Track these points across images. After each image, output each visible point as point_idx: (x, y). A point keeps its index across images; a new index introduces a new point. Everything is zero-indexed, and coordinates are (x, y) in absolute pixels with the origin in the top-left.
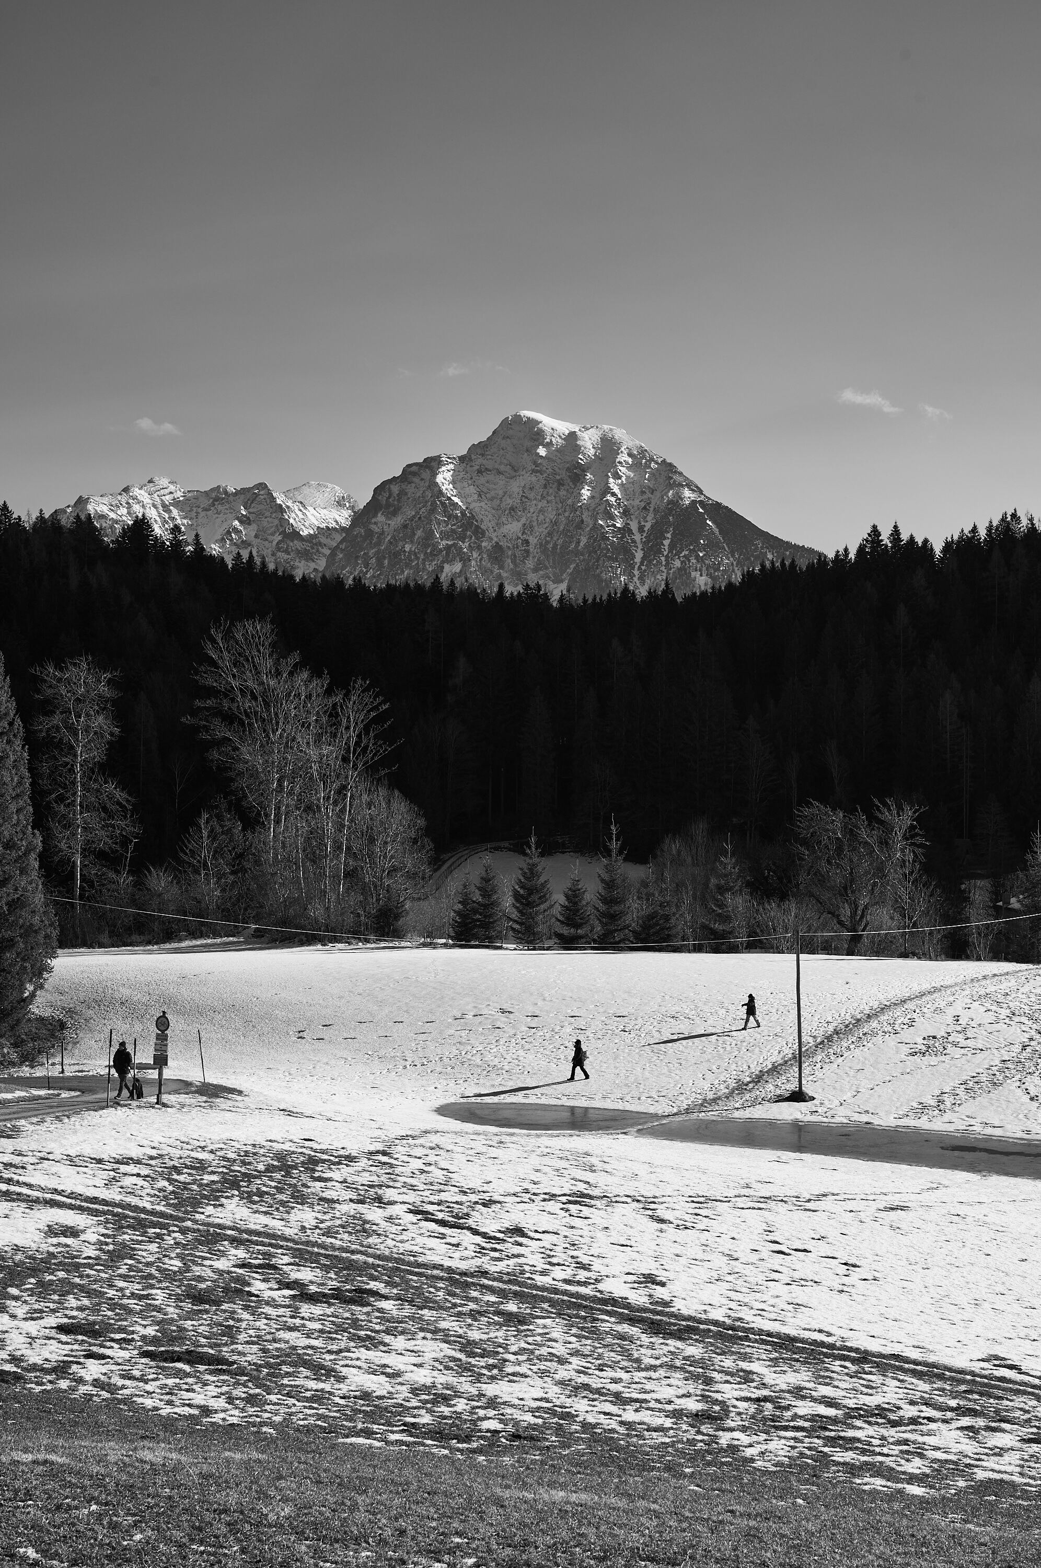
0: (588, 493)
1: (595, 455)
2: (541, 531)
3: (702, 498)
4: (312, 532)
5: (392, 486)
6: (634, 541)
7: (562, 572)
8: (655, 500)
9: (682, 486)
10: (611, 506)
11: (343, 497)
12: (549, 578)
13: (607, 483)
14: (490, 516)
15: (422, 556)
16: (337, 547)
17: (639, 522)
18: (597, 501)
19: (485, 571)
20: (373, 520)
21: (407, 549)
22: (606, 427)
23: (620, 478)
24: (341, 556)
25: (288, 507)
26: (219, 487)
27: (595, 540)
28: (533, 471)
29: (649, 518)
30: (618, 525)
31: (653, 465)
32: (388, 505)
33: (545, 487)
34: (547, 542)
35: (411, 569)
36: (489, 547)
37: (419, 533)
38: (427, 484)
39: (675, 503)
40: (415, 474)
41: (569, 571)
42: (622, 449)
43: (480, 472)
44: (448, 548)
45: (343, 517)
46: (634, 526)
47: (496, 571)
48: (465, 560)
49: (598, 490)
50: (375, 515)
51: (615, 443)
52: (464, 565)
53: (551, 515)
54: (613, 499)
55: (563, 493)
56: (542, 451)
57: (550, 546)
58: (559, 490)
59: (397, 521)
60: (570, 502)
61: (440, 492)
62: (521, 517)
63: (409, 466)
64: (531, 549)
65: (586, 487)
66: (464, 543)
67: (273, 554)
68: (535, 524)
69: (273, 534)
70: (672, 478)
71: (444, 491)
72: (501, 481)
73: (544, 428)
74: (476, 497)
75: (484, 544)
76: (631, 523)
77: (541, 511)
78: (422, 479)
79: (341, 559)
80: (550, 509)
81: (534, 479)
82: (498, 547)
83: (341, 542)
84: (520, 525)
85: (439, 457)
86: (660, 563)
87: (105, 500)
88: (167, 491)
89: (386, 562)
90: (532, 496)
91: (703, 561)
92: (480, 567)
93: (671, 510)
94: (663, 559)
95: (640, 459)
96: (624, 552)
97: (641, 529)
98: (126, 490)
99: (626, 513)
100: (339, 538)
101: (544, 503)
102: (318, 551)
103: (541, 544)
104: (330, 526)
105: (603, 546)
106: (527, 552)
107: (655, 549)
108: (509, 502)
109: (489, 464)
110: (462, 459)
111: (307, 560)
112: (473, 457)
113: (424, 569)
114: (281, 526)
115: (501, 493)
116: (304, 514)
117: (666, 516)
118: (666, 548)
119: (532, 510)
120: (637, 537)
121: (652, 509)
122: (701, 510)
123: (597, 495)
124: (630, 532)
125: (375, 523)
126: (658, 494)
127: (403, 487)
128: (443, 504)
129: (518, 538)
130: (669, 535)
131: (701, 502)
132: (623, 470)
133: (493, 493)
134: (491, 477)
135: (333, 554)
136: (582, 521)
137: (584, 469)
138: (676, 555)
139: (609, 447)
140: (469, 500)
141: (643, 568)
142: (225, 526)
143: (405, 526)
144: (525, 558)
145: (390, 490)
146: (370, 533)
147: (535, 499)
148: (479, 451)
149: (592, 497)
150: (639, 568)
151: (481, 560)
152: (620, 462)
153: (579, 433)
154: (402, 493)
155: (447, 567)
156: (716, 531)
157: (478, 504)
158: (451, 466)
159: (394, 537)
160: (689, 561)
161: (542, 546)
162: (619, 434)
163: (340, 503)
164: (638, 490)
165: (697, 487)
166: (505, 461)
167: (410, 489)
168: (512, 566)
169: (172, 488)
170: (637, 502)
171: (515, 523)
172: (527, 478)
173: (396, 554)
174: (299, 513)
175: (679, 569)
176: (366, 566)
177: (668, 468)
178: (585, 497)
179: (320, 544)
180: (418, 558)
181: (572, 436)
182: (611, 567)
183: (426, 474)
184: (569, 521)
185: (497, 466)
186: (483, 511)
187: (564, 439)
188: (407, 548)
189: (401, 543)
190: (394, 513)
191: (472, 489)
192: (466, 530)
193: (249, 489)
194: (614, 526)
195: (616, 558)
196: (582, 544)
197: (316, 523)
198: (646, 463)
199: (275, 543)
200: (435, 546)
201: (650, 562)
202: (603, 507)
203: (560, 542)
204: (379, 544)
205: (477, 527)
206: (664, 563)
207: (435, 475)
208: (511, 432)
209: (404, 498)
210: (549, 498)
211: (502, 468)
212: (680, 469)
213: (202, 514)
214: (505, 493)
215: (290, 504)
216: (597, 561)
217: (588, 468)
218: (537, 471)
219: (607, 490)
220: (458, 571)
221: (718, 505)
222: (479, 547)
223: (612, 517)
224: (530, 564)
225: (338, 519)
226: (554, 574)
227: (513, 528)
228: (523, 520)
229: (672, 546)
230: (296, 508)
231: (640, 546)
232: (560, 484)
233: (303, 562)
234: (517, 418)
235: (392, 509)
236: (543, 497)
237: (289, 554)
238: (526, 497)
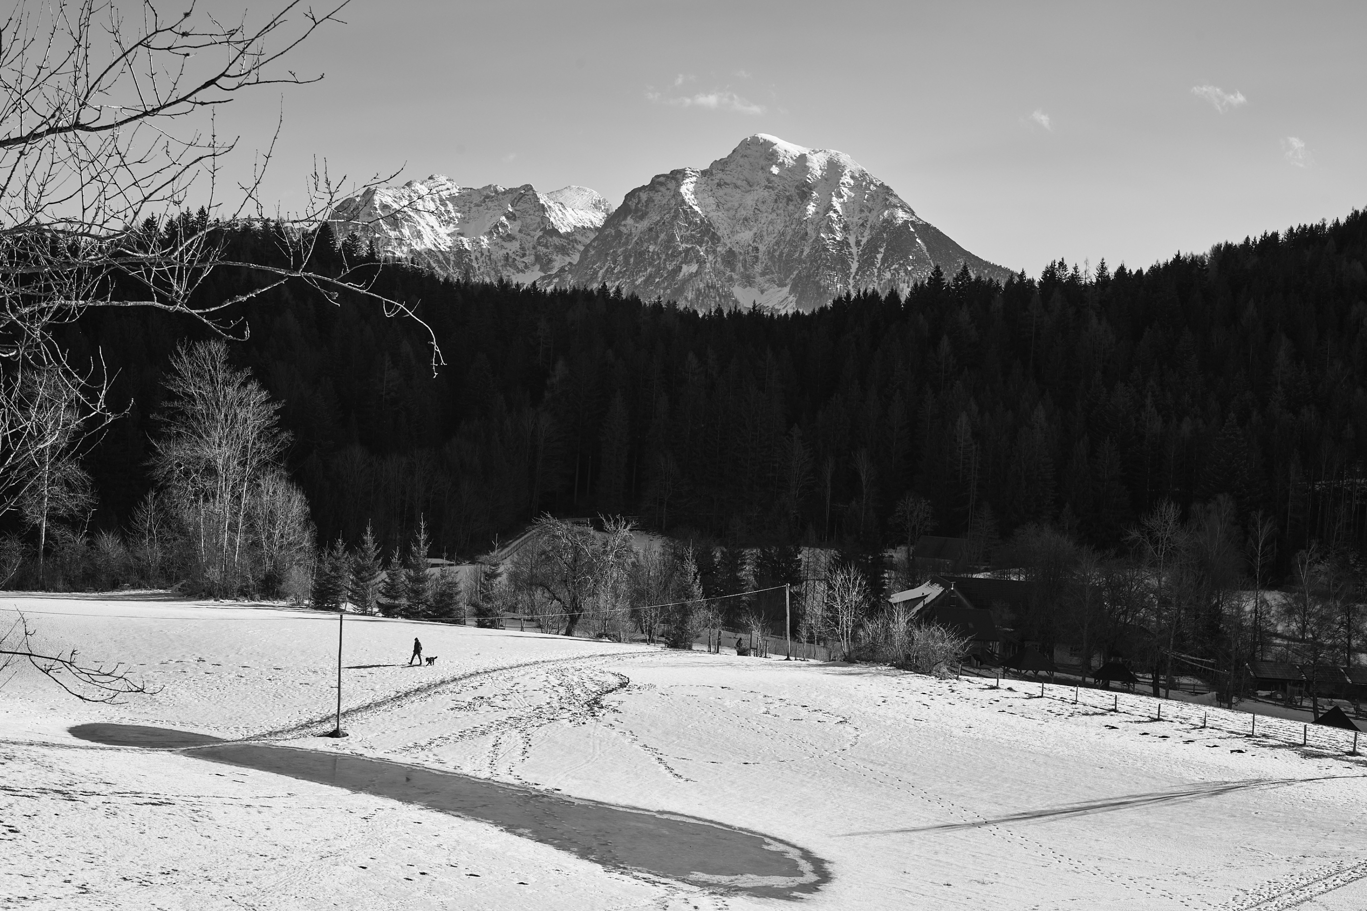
0: (813, 209)
1: (821, 176)
2: (770, 240)
3: (914, 219)
4: (569, 230)
5: (641, 194)
6: (851, 254)
7: (787, 277)
8: (872, 218)
9: (897, 207)
10: (832, 221)
11: (599, 201)
12: (774, 282)
13: (831, 201)
14: (726, 225)
15: (664, 257)
16: (590, 244)
17: (857, 237)
18: (821, 216)
19: (718, 273)
20: (623, 223)
21: (651, 250)
22: (833, 152)
23: (842, 197)
24: (593, 252)
25: (550, 207)
26: (490, 186)
27: (816, 251)
28: (766, 187)
29: (866, 234)
30: (838, 239)
31: (872, 187)
32: (637, 210)
33: (776, 201)
34: (775, 250)
35: (653, 267)
36: (723, 252)
37: (662, 236)
38: (672, 193)
39: (889, 222)
40: (661, 184)
41: (793, 277)
42: (846, 172)
43: (719, 185)
44: (687, 251)
45: (597, 219)
46: (852, 240)
47: (728, 273)
48: (701, 262)
49: (822, 206)
50: (625, 218)
51: (840, 166)
52: (700, 267)
53: (780, 227)
54: (835, 216)
55: (791, 207)
56: (775, 170)
57: (777, 254)
58: (788, 204)
59: (644, 225)
60: (796, 216)
61: (683, 201)
62: (753, 227)
63: (657, 177)
64: (760, 255)
65: (812, 204)
66: (701, 246)
67: (534, 248)
68: (765, 233)
69: (535, 230)
70: (888, 200)
71: (687, 200)
72: (737, 194)
73: (778, 149)
74: (714, 207)
75: (718, 249)
76: (849, 237)
77: (771, 222)
78: (668, 189)
79: (593, 255)
80: (779, 221)
81: (766, 194)
82: (731, 252)
83: (594, 240)
84: (751, 233)
85: (684, 170)
86: (872, 274)
87: (390, 192)
88: (444, 187)
89: (632, 260)
90: (763, 208)
91: (910, 274)
92: (714, 269)
93: (885, 228)
94: (876, 270)
95: (861, 181)
96: (842, 262)
97: (858, 243)
98: (409, 184)
99: (845, 228)
100: (592, 236)
101: (774, 216)
102: (573, 247)
103: (769, 252)
104: (586, 226)
105: (823, 256)
106: (757, 258)
107: (869, 261)
108: (743, 213)
109: (728, 179)
110: (704, 173)
111: (563, 255)
112: (714, 171)
113: (665, 268)
114: (543, 223)
115: (737, 205)
116: (563, 214)
117: (881, 233)
118: (879, 261)
119: (763, 222)
120: (854, 250)
121: (868, 226)
122: (912, 230)
123: (821, 211)
124: (848, 245)
125: (625, 225)
126: (875, 213)
127: (651, 195)
128: (685, 211)
129: (750, 245)
130: (882, 250)
131: (912, 223)
132: (845, 190)
133: (729, 205)
134: (728, 190)
135: (586, 250)
136: (806, 234)
137: (811, 188)
138: (887, 268)
139: (834, 168)
140: (708, 209)
141: (858, 277)
142: (494, 221)
143: (651, 230)
144: (754, 263)
145: (639, 197)
146: (619, 234)
147: (767, 212)
148: (720, 167)
149: (817, 213)
150: (854, 278)
151: (715, 262)
152: (843, 184)
153: (808, 156)
154: (650, 200)
155: (685, 268)
156: (924, 248)
157: (715, 214)
158: (694, 179)
159: (640, 238)
160: (899, 274)
161: (770, 254)
162: (844, 158)
163: (596, 206)
164: (857, 209)
165: (910, 209)
166: (742, 177)
167: (657, 197)
168: (742, 270)
169: (449, 185)
170: (856, 219)
171: (747, 232)
172: (761, 193)
173: (641, 254)
174: (559, 213)
175: (889, 281)
176: (615, 262)
177: (887, 190)
178: (811, 212)
179: (576, 241)
180: (660, 258)
181: (803, 158)
182: (829, 275)
183: (672, 185)
184: (796, 233)
185: (734, 181)
186: (721, 221)
187: (795, 161)
188: (651, 248)
189: (646, 244)
190: (642, 218)
191: (712, 200)
192: (704, 236)
193: (516, 190)
194: (834, 239)
195: (834, 268)
196: (805, 253)
197: (574, 223)
198: (866, 185)
199: (536, 238)
200: (675, 248)
201: (864, 272)
202: (825, 222)
203: (786, 250)
204: (627, 243)
205: (714, 234)
206: (876, 274)
207: (679, 185)
208: (748, 152)
209: (651, 205)
210: (779, 212)
211: (739, 183)
212: (896, 192)
213: (474, 209)
214: (740, 205)
215: (551, 204)
216: (818, 270)
217: (815, 187)
218: (770, 187)
219: (830, 207)
220: (694, 271)
221: (928, 225)
222: (714, 252)
223: (832, 231)
224: (758, 268)
225: (593, 220)
226: (779, 279)
227: (746, 236)
228: (755, 230)
229: (884, 260)
230: (557, 208)
231: (856, 258)
232: (789, 199)
233: (560, 256)
234: (755, 139)
235: (640, 214)
236: (773, 210)
237: (548, 248)
238: (759, 210)
